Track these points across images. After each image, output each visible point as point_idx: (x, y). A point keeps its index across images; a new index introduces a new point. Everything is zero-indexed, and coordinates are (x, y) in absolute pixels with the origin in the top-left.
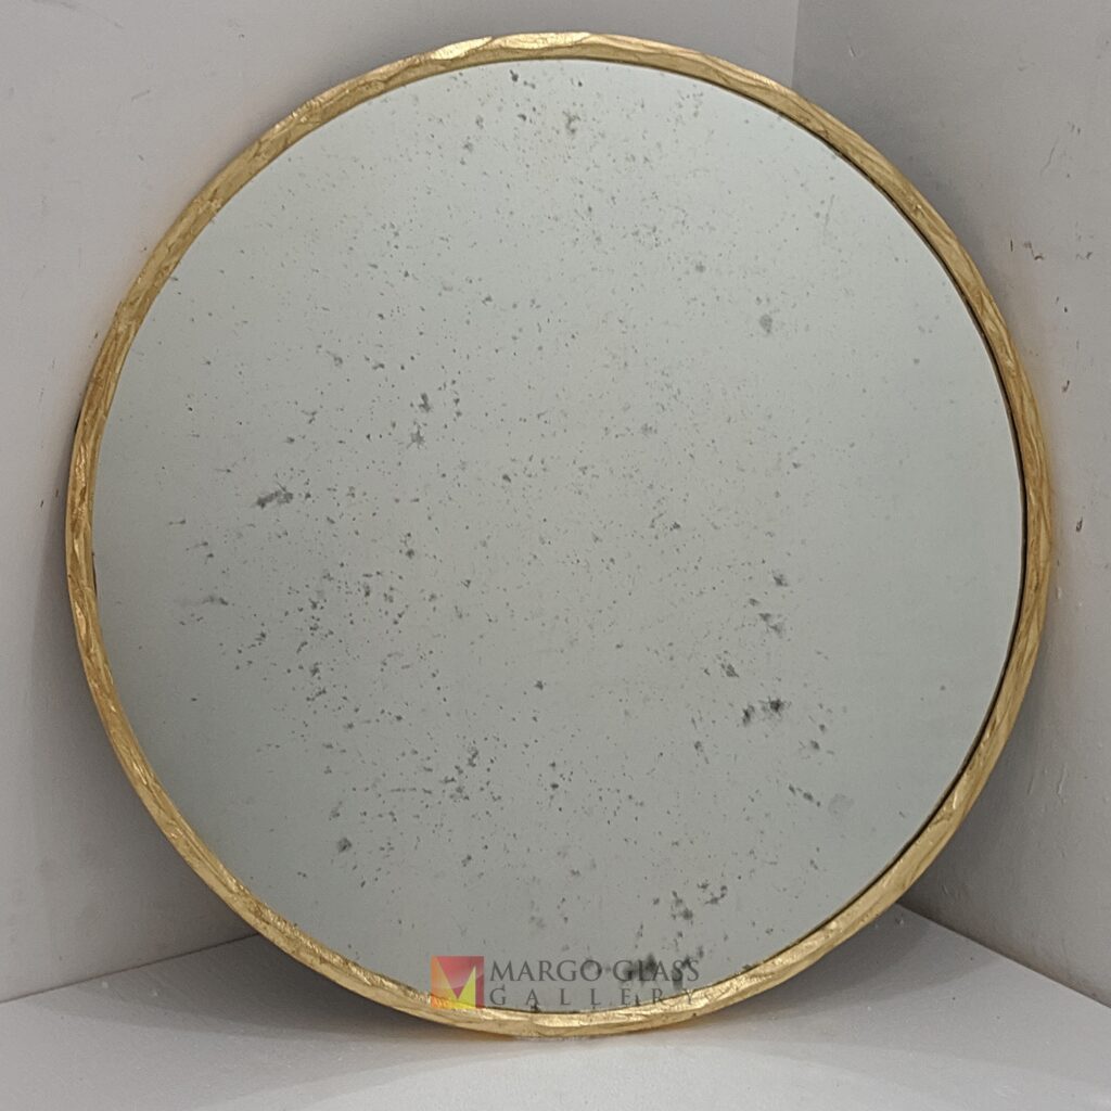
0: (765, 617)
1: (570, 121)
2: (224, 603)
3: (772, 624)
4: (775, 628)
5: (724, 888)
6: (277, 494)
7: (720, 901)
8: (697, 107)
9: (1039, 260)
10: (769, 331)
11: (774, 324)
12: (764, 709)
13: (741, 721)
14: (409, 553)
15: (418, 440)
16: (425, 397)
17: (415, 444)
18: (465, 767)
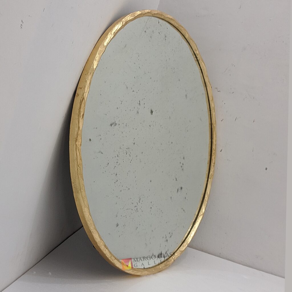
1: (165, 37)
2: (102, 153)
5: (172, 233)
6: (114, 123)
7: (171, 237)
9: (219, 92)
10: (186, 98)
11: (187, 96)
12: (180, 189)
13: (177, 192)
14: (134, 144)
15: (138, 113)
16: (140, 101)
17: (137, 114)
18: (138, 203)
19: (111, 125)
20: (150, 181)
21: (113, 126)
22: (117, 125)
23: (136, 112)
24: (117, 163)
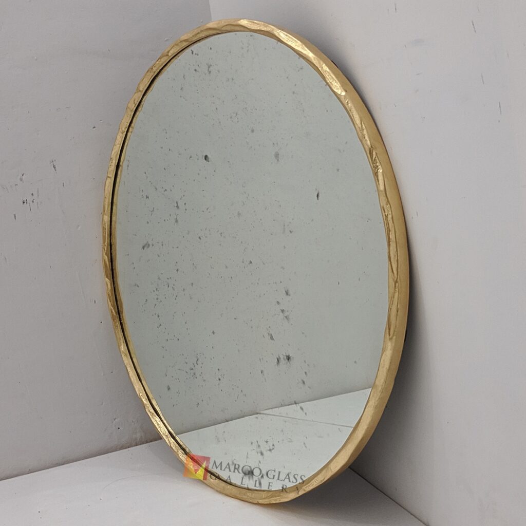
0: (283, 311)
1: (209, 67)
3: (285, 315)
4: (286, 317)
5: (273, 445)
6: (146, 244)
7: (272, 451)
8: (248, 47)
10: (278, 160)
11: (280, 156)
12: (284, 359)
13: (276, 364)
14: (177, 270)
15: (177, 221)
16: (177, 203)
17: (176, 224)
18: (195, 364)
19: (143, 248)
20: (212, 332)
21: (145, 248)
22: (151, 246)
23: (174, 221)
24: (157, 299)
